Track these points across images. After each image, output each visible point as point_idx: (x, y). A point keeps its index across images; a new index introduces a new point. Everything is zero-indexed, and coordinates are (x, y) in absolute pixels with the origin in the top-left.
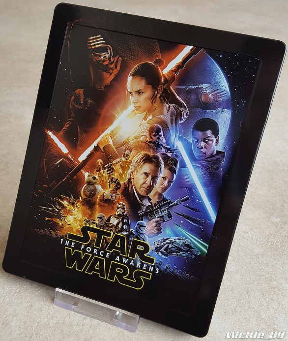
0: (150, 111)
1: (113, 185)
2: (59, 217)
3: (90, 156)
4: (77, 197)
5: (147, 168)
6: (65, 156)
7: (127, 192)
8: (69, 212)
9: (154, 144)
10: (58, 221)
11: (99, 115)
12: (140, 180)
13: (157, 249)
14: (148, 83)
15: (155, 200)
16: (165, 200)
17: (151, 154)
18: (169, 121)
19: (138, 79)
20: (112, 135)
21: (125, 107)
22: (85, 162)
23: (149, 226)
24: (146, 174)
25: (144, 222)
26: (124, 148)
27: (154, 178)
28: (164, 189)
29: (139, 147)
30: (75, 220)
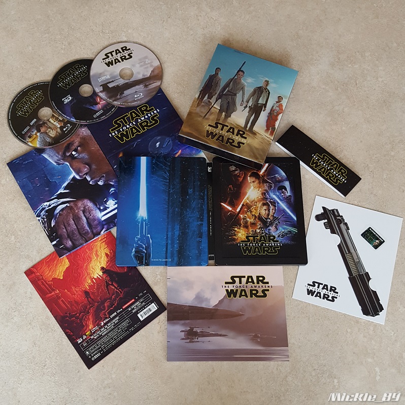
0: (260, 187)
1: (254, 217)
2: (235, 235)
3: (241, 209)
4: (240, 225)
5: (265, 207)
6: (231, 211)
7: (260, 218)
8: (238, 232)
9: (265, 199)
10: (235, 237)
11: (240, 193)
12: (263, 213)
13: (279, 236)
14: (256, 178)
15: (272, 218)
16: (275, 217)
17: (265, 202)
18: (268, 189)
19: (252, 177)
20: (248, 199)
21: (250, 188)
22: (240, 211)
23: (272, 229)
24: (266, 210)
25: (270, 228)
26: (253, 202)
27: (269, 210)
28: (274, 214)
29: (259, 201)
30: (242, 235)
